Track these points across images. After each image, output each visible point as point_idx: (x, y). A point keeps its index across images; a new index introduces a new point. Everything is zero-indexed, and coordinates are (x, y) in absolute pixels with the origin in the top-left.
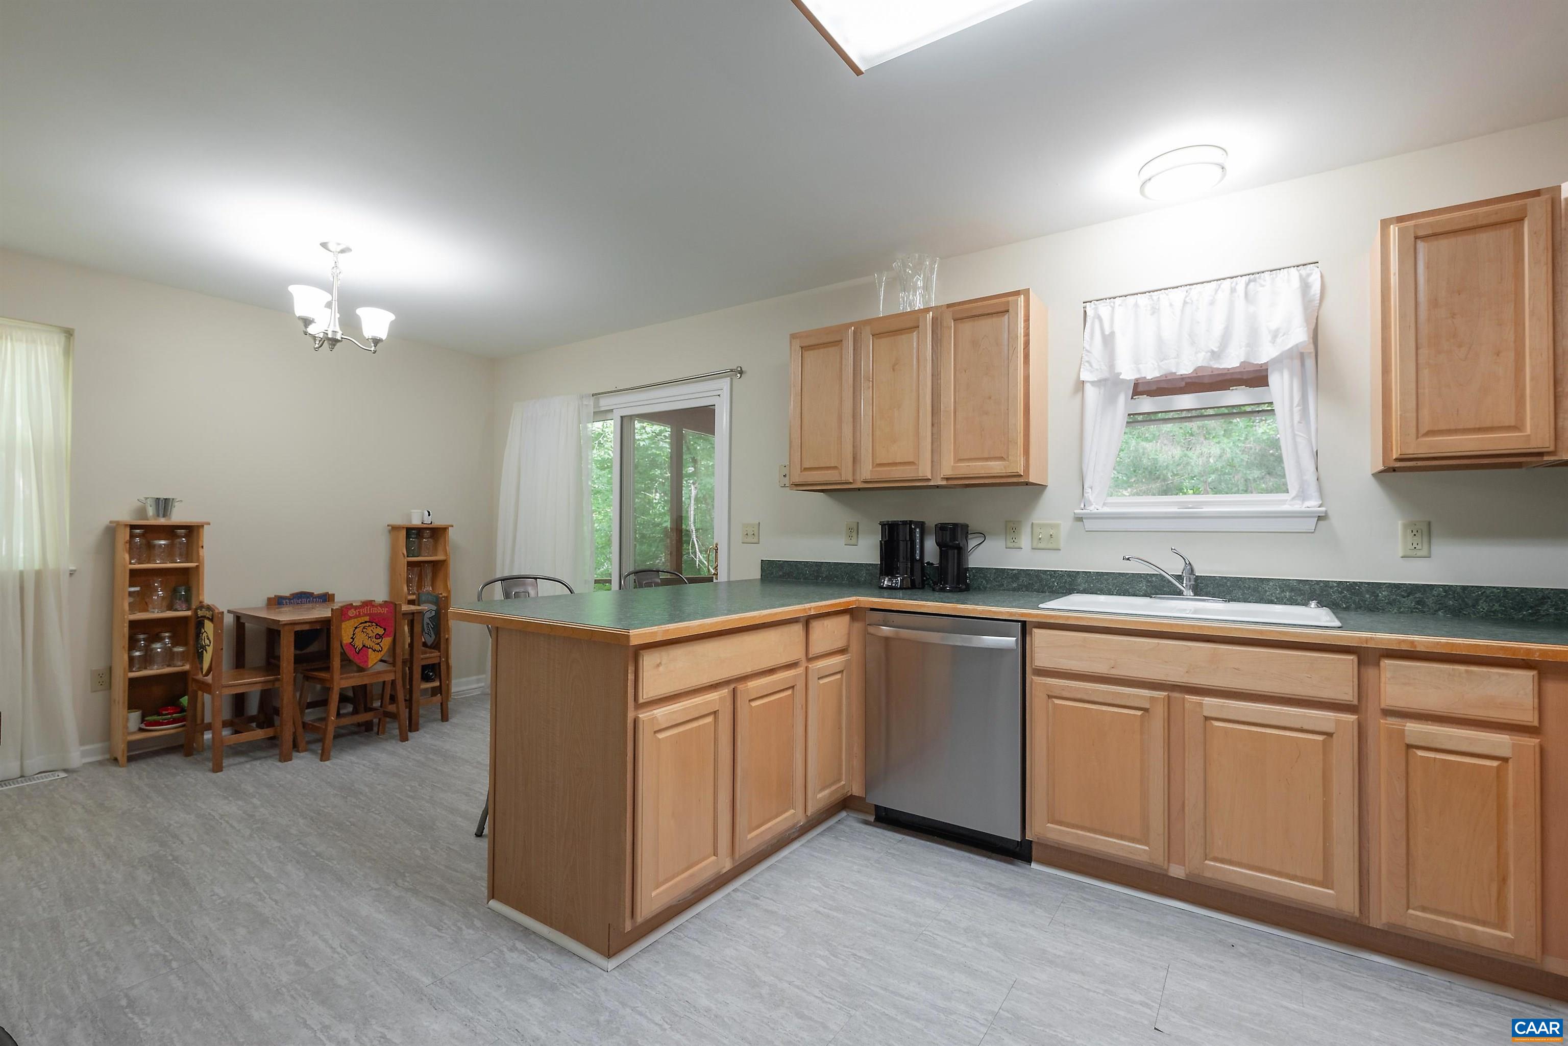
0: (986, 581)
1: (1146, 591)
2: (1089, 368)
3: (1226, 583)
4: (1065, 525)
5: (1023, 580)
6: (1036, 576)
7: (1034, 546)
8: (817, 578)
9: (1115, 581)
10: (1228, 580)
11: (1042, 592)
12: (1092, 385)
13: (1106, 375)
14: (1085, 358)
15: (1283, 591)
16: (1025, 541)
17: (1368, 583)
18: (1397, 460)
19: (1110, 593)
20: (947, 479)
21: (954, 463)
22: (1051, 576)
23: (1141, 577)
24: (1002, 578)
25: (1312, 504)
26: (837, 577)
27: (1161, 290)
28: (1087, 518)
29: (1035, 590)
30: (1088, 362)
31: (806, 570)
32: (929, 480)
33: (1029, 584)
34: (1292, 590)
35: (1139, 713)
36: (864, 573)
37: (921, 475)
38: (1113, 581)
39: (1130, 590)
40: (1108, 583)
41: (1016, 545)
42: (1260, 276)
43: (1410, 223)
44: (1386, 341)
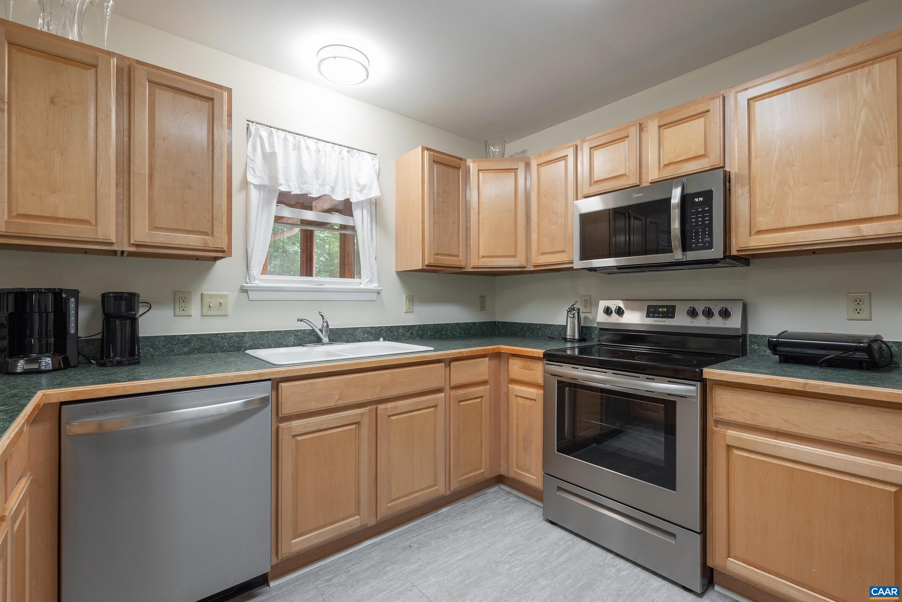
0: (154, 348)
1: (294, 342)
2: (253, 173)
3: (339, 332)
4: (232, 296)
5: (195, 344)
6: (208, 339)
7: (205, 313)
9: (273, 338)
10: (340, 330)
11: (213, 352)
12: (255, 188)
13: (266, 182)
14: (250, 165)
15: (364, 334)
16: (195, 309)
17: (396, 326)
18: (427, 266)
19: (270, 347)
20: (137, 246)
21: (149, 230)
22: (221, 338)
23: (291, 333)
24: (172, 344)
25: (374, 286)
27: (301, 135)
28: (251, 290)
29: (207, 352)
30: (252, 168)
32: (112, 244)
33: (201, 347)
34: (368, 333)
35: (354, 426)
37: (100, 236)
38: (272, 337)
39: (284, 343)
40: (268, 339)
41: (185, 313)
42: (352, 151)
43: (432, 153)
44: (423, 206)
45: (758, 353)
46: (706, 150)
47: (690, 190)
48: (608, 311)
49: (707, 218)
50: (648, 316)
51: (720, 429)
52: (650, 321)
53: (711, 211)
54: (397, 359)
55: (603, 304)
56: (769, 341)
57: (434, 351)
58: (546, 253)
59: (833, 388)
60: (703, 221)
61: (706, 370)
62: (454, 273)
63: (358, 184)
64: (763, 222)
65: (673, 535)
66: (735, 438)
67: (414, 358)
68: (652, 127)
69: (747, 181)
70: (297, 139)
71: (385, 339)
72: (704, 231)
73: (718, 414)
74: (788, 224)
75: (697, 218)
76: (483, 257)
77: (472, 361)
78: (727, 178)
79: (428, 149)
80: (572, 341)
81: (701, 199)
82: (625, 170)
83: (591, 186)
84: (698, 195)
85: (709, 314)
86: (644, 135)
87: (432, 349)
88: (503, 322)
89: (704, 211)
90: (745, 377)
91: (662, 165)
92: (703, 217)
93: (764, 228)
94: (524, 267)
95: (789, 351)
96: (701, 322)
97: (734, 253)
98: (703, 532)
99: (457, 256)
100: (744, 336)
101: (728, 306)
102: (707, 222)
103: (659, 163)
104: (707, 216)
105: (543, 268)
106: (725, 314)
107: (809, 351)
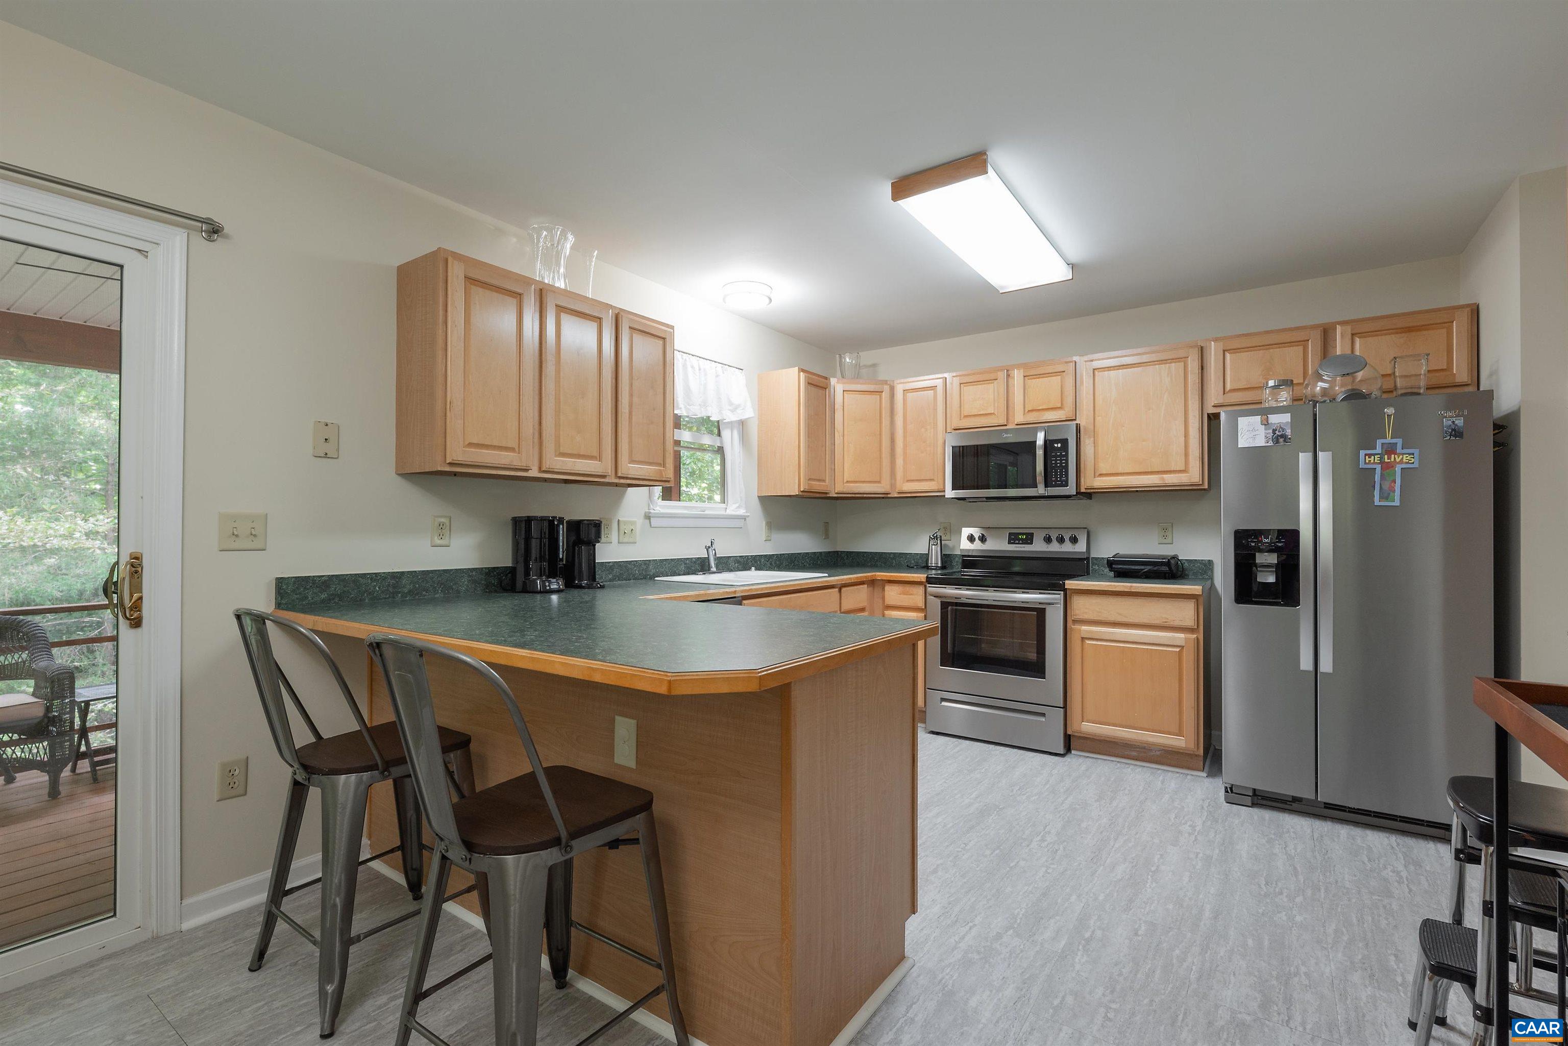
4: (640, 521)
5: (616, 571)
7: (621, 540)
8: (393, 595)
15: (735, 563)
16: (614, 536)
18: (802, 491)
21: (628, 463)
22: (634, 565)
25: (742, 512)
26: (427, 591)
27: (687, 354)
28: (654, 517)
31: (375, 586)
34: (738, 563)
36: (465, 580)
38: (669, 566)
40: (666, 568)
41: (607, 540)
42: (725, 367)
43: (810, 376)
44: (799, 430)
45: (1098, 573)
46: (1062, 404)
47: (1051, 437)
48: (971, 538)
49: (1064, 461)
50: (1009, 543)
51: (1077, 627)
52: (1012, 547)
53: (1067, 455)
54: (811, 583)
55: (966, 531)
56: (1108, 560)
57: (829, 576)
58: (913, 480)
59: (1147, 588)
60: (1061, 463)
61: (1067, 582)
62: (811, 498)
63: (731, 404)
64: (1104, 467)
65: (1043, 715)
66: (1087, 631)
67: (822, 582)
68: (1017, 375)
69: (1093, 434)
70: (684, 358)
71: (757, 569)
72: (1061, 472)
73: (1075, 615)
74: (1120, 470)
75: (1056, 460)
76: (847, 482)
77: (856, 587)
78: (1078, 428)
79: (803, 371)
80: (936, 568)
81: (1059, 445)
82: (994, 409)
83: (961, 420)
84: (1057, 441)
85: (1061, 540)
86: (1010, 381)
87: (827, 575)
88: (847, 552)
89: (1061, 456)
90: (1094, 585)
91: (1027, 411)
92: (1061, 460)
93: (1104, 472)
94: (887, 494)
95: (1121, 568)
96: (1055, 547)
97: (1083, 490)
98: (1065, 707)
99: (824, 481)
100: (1088, 559)
101: (1076, 533)
102: (1064, 465)
103: (1024, 408)
104: (1064, 460)
105: (909, 495)
106: (1074, 540)
107: (1133, 567)
